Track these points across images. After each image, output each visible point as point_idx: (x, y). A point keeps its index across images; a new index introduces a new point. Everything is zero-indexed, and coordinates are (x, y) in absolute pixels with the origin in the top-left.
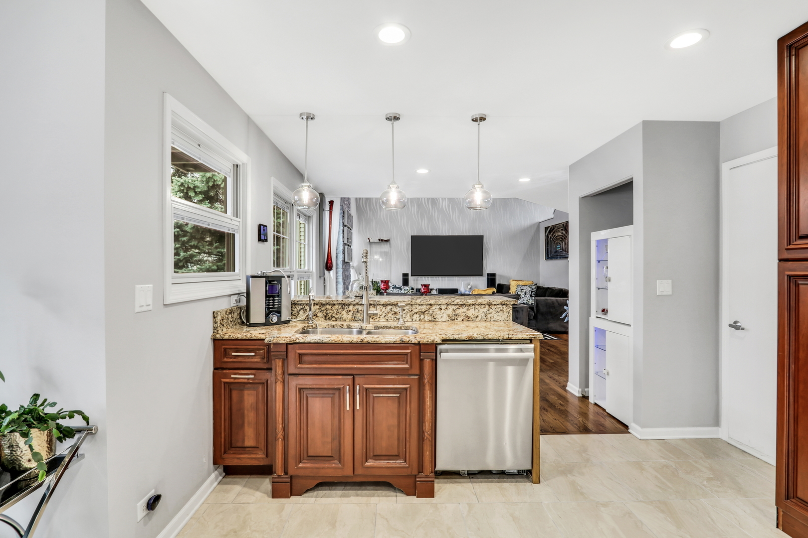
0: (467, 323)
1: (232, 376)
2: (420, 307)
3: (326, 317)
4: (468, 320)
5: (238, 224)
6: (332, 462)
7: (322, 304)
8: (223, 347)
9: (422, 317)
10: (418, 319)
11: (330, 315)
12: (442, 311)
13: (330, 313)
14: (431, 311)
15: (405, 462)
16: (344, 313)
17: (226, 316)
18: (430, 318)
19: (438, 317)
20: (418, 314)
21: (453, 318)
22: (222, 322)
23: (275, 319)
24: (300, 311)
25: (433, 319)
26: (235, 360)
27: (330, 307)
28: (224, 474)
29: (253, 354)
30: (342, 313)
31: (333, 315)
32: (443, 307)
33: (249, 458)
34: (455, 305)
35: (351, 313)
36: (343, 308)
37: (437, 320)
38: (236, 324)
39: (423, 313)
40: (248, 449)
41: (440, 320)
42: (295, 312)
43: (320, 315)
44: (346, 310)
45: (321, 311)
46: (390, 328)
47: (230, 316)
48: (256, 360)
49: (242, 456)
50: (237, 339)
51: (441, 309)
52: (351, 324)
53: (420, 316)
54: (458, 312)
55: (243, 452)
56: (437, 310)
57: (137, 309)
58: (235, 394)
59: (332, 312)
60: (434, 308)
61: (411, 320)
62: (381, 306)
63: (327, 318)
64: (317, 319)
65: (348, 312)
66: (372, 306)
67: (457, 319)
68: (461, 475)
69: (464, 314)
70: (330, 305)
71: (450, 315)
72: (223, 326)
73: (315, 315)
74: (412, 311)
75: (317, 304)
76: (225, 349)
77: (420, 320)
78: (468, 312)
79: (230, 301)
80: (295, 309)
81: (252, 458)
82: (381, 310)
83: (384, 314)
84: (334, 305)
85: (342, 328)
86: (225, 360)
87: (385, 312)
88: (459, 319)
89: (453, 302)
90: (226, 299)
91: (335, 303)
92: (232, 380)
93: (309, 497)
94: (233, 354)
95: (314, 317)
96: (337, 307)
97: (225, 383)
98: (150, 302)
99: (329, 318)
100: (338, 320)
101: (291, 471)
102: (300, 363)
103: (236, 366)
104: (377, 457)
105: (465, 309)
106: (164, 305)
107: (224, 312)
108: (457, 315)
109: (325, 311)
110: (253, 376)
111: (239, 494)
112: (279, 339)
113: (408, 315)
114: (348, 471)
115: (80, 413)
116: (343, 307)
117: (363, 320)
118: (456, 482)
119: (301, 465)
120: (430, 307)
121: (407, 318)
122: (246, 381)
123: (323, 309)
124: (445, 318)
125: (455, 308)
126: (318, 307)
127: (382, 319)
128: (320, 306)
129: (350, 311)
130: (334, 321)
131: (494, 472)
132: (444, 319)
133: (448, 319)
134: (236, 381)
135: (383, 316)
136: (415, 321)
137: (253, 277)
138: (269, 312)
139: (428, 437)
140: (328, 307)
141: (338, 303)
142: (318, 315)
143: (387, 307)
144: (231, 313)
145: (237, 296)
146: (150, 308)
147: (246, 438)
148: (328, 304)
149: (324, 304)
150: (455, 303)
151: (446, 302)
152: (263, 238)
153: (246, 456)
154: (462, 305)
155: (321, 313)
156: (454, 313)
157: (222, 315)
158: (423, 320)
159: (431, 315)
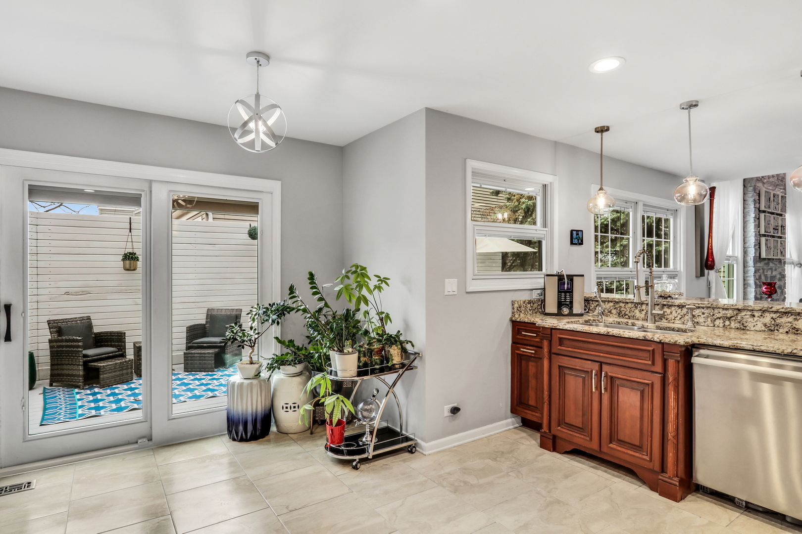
0: (793, 337)
1: (521, 349)
2: (724, 312)
3: (619, 314)
4: (796, 332)
5: (545, 233)
6: (582, 433)
7: (616, 302)
8: (517, 327)
9: (727, 323)
10: (721, 325)
11: (623, 312)
12: (756, 319)
13: (623, 310)
14: (739, 318)
15: (647, 455)
16: (637, 311)
17: (525, 305)
18: (738, 325)
19: (750, 325)
20: (721, 319)
21: (772, 328)
22: (519, 309)
23: (566, 311)
24: (596, 306)
25: (742, 327)
26: (524, 338)
27: (624, 305)
28: (521, 424)
29: (535, 335)
30: (635, 311)
31: (626, 313)
32: (757, 314)
33: (531, 414)
34: (776, 312)
35: (644, 312)
36: (636, 307)
37: (748, 328)
38: (536, 312)
39: (729, 319)
40: (532, 407)
41: (752, 329)
42: (592, 307)
43: (614, 311)
44: (639, 309)
45: (615, 308)
46: (673, 330)
47: (529, 306)
48: (537, 340)
49: (527, 411)
50: (524, 322)
51: (754, 316)
52: (636, 322)
53: (724, 322)
54: (779, 321)
55: (528, 408)
56: (748, 316)
57: (446, 293)
58: (524, 363)
59: (625, 310)
60: (743, 314)
61: (712, 325)
62: (676, 308)
63: (621, 315)
64: (611, 315)
65: (641, 311)
66: (666, 307)
67: (777, 330)
68: (735, 503)
69: (790, 325)
70: (623, 302)
71: (767, 324)
72: (521, 312)
73: (610, 312)
74: (714, 315)
75: (611, 302)
76: (518, 329)
77: (724, 326)
78: (796, 322)
79: (531, 295)
80: (592, 305)
81: (534, 415)
82: (676, 312)
83: (680, 317)
84: (627, 303)
85: (627, 325)
86: (518, 337)
87: (681, 314)
88: (781, 330)
89: (772, 308)
90: (529, 292)
91: (628, 301)
92: (521, 353)
93: (566, 457)
94: (523, 333)
95: (609, 313)
96: (630, 305)
97: (518, 354)
98: (455, 289)
99: (622, 316)
100: (631, 318)
101: (553, 432)
102: (560, 346)
103: (525, 342)
104: (621, 442)
105: (790, 319)
106: (467, 292)
107: (522, 302)
108: (777, 325)
109: (619, 309)
110: (534, 352)
111: (522, 438)
112: (546, 324)
113: (709, 320)
114: (594, 445)
115: (411, 342)
116: (636, 305)
117: (647, 320)
118: (721, 506)
119: (559, 428)
120: (738, 312)
121: (708, 323)
122: (530, 354)
123: (617, 306)
124: (760, 326)
125: (774, 316)
126: (612, 304)
127: (677, 322)
128: (614, 304)
129: (643, 310)
130: (627, 318)
131: (788, 520)
132: (757, 328)
133: (763, 328)
134: (524, 353)
135: (678, 318)
136: (718, 327)
137: (547, 275)
138: (560, 305)
139: (672, 438)
140: (622, 304)
141: (631, 301)
142: (613, 311)
143: (683, 309)
144: (530, 303)
145: (540, 290)
146: (455, 293)
147: (530, 398)
148: (620, 302)
149: (618, 302)
150: (774, 309)
151: (760, 308)
152: (575, 241)
153: (529, 412)
154: (786, 313)
155: (615, 310)
156: (773, 323)
157: (519, 304)
158: (728, 327)
159: (739, 322)
